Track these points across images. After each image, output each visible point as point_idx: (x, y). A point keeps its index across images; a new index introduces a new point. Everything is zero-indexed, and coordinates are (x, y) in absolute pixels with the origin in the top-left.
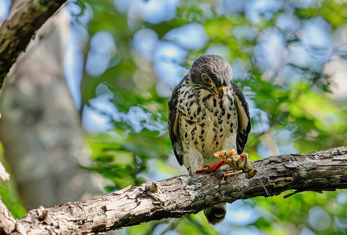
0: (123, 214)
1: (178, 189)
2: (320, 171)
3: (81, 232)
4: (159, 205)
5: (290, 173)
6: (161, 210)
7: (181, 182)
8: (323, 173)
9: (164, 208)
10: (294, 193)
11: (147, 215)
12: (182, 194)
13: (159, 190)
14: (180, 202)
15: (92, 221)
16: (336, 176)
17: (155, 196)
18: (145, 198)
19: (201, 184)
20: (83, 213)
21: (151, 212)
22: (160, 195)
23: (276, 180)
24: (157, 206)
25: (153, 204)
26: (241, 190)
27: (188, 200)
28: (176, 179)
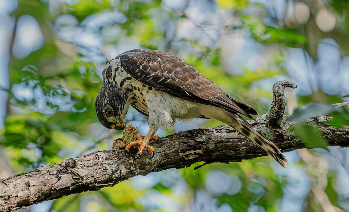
0: (45, 189)
1: (96, 164)
2: (227, 143)
3: (7, 206)
4: (78, 179)
5: (199, 147)
6: (80, 184)
7: (98, 158)
8: (230, 145)
9: (83, 182)
10: (203, 165)
11: (67, 189)
12: (100, 168)
13: (78, 166)
14: (98, 176)
15: (17, 196)
16: (243, 148)
17: (75, 171)
18: (66, 174)
19: (117, 159)
20: (8, 189)
21: (71, 186)
22: (79, 170)
23: (186, 153)
24: (76, 181)
25: (73, 178)
26: (154, 163)
27: (105, 174)
28: (93, 155)
